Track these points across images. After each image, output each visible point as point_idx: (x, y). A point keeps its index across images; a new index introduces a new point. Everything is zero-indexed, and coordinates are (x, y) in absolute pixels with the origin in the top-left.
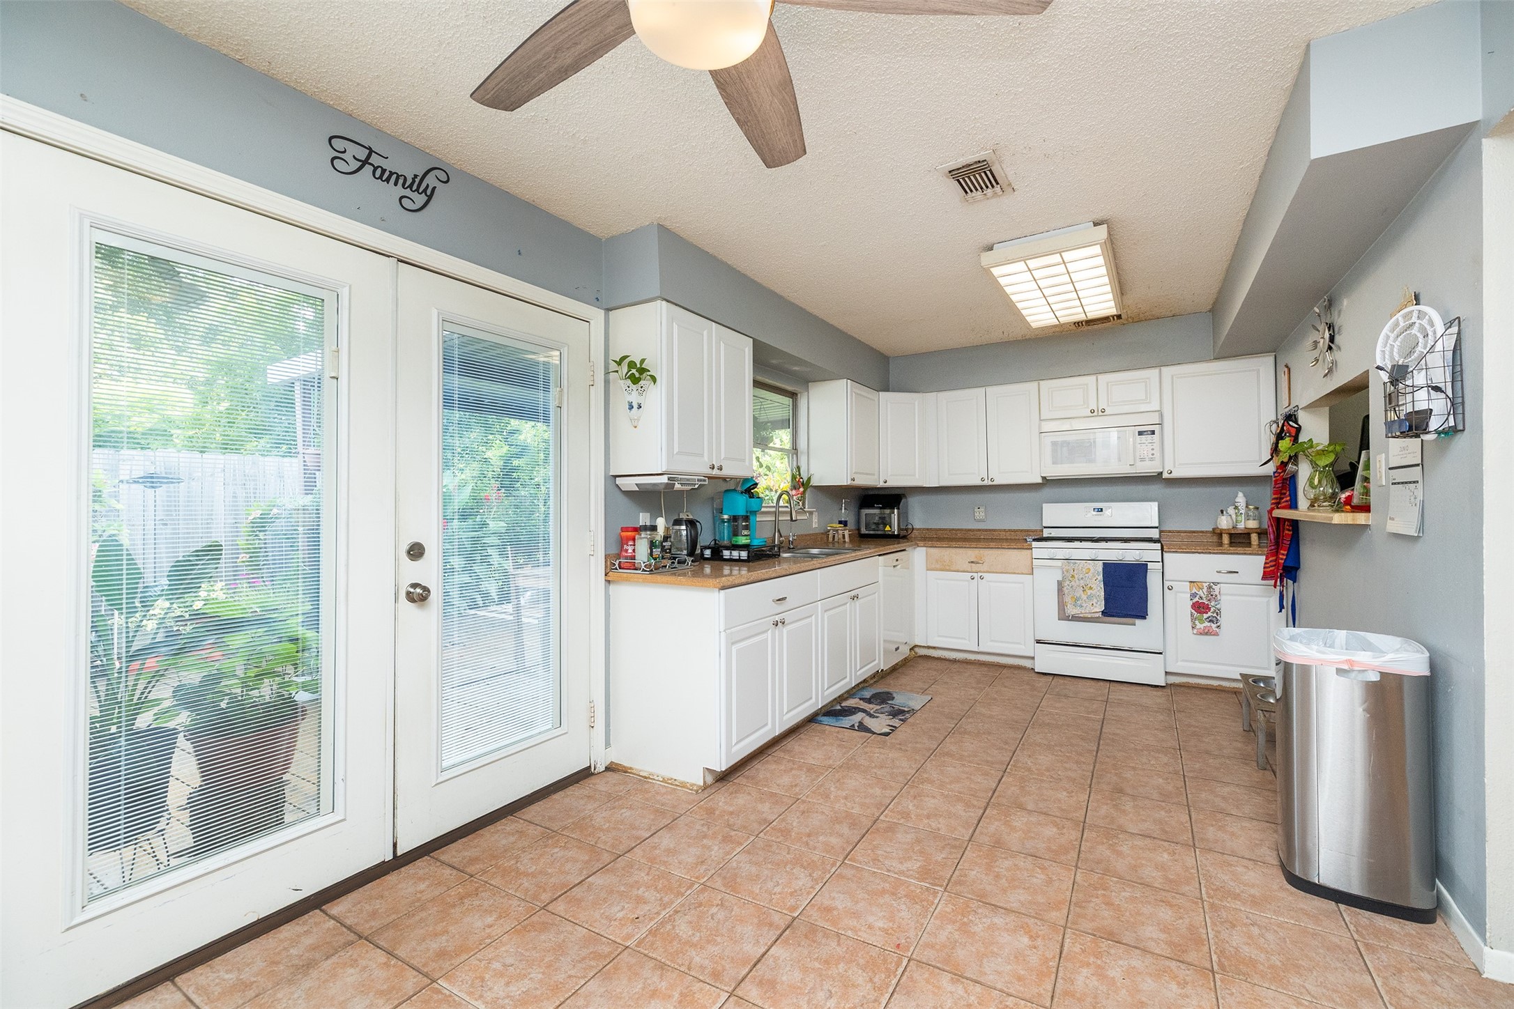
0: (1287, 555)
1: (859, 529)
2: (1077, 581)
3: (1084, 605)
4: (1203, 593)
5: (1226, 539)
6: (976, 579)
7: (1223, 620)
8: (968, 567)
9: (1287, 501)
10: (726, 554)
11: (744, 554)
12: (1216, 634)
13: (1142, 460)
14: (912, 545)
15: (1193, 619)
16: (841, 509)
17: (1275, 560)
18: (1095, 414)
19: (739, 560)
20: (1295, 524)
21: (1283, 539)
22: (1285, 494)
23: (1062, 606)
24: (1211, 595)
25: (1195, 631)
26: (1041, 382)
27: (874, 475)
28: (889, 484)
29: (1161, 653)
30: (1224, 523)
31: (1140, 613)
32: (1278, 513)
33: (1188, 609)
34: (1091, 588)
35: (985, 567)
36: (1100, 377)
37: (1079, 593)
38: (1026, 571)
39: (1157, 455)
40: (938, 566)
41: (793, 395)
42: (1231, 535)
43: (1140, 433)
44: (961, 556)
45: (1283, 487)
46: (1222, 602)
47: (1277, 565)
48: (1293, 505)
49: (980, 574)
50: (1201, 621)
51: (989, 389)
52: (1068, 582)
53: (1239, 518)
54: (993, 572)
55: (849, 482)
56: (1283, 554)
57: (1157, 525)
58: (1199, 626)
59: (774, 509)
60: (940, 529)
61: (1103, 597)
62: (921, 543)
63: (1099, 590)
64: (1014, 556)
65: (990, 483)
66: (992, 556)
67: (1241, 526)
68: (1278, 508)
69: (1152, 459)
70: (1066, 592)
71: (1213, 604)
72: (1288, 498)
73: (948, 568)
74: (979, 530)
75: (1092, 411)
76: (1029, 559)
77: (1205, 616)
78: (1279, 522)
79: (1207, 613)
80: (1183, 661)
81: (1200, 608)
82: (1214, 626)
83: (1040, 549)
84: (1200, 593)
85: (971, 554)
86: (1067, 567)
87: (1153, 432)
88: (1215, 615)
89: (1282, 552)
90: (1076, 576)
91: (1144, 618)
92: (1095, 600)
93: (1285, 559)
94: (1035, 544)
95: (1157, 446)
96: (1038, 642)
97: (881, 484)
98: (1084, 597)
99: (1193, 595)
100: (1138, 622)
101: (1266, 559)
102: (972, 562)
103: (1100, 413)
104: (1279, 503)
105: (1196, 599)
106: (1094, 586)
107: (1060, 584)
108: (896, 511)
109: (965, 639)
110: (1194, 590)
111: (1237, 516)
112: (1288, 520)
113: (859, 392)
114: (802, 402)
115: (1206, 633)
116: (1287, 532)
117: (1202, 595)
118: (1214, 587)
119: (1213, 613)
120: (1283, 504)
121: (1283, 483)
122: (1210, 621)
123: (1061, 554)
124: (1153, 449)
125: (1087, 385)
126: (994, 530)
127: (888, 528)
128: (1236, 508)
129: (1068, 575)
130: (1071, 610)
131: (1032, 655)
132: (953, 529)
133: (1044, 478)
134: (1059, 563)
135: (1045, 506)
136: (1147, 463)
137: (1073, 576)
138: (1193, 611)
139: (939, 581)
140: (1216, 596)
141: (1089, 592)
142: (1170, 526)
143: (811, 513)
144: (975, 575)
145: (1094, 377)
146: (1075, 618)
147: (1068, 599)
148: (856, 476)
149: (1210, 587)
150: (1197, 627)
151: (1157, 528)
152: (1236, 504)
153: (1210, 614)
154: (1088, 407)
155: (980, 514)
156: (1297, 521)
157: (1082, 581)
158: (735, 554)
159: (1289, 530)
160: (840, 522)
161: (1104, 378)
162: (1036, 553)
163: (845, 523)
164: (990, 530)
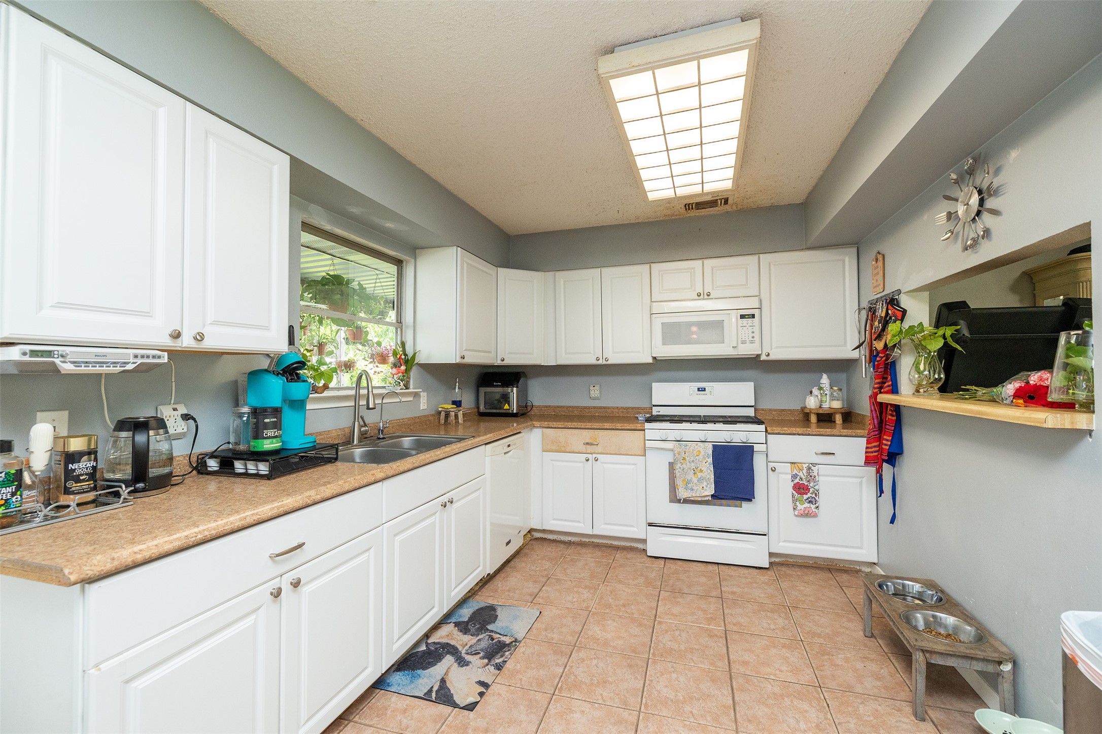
0: (891, 441)
1: (478, 408)
2: (688, 464)
3: (695, 488)
4: (803, 474)
5: (813, 419)
6: (590, 460)
7: (822, 500)
8: (582, 448)
9: (889, 386)
10: (239, 466)
11: (264, 468)
12: (815, 516)
13: (744, 342)
14: (527, 427)
15: (794, 500)
16: (455, 388)
17: (879, 446)
18: (702, 297)
19: (257, 476)
20: (897, 409)
21: (886, 424)
22: (887, 378)
23: (673, 488)
24: (811, 477)
25: (796, 513)
26: (653, 265)
27: (490, 352)
28: (506, 362)
29: (765, 535)
30: (812, 403)
31: (748, 496)
32: (883, 398)
33: (790, 490)
34: (701, 471)
35: (599, 449)
36: (706, 261)
37: (690, 476)
38: (639, 453)
39: (757, 338)
40: (554, 448)
41: (399, 263)
42: (818, 415)
43: (742, 317)
44: (576, 437)
45: (885, 372)
46: (820, 483)
47: (881, 450)
48: (895, 390)
49: (594, 456)
50: (802, 503)
51: (604, 270)
52: (679, 465)
53: (824, 399)
54: (607, 454)
55: (458, 360)
56: (887, 440)
57: (753, 404)
58: (800, 507)
59: (353, 392)
60: (558, 407)
61: (712, 480)
62: (537, 424)
63: (708, 472)
64: (628, 438)
65: (605, 363)
66: (607, 437)
67: (826, 405)
68: (881, 393)
69: (752, 342)
70: (678, 475)
71: (812, 484)
72: (890, 383)
73: (563, 449)
74: (595, 408)
75: (699, 295)
76: (642, 440)
77: (805, 497)
78: (882, 406)
79: (807, 494)
80: (785, 541)
81: (800, 489)
82: (813, 507)
83: (654, 431)
84: (801, 474)
85: (587, 435)
86: (679, 450)
87: (753, 316)
88: (814, 496)
89: (885, 437)
90: (687, 459)
91: (750, 500)
92: (705, 484)
93: (890, 446)
94: (647, 425)
95: (757, 329)
96: (650, 525)
97: (499, 362)
98: (695, 480)
99: (794, 477)
100: (744, 504)
101: (867, 443)
102: (587, 444)
103: (706, 297)
104: (881, 388)
105: (797, 481)
106: (704, 469)
107: (671, 465)
108: (515, 389)
109: (579, 522)
110: (795, 472)
111: (821, 396)
112: (891, 405)
113: (470, 262)
114: (409, 271)
115: (806, 515)
116: (890, 417)
117: (802, 476)
118: (813, 468)
119: (812, 493)
120: (886, 390)
121: (885, 367)
122: (810, 502)
123: (672, 435)
124: (753, 332)
125: (694, 268)
126: (609, 408)
127: (506, 407)
128: (820, 389)
129: (679, 457)
130: (682, 494)
131: (644, 537)
132: (570, 407)
133: (654, 358)
134: (670, 445)
135: (654, 385)
136: (748, 345)
137: (684, 459)
138: (794, 492)
139: (554, 463)
140: (815, 477)
141: (699, 475)
142: (765, 405)
143: (416, 395)
144: (589, 456)
145: (700, 262)
146: (686, 501)
147: (679, 482)
148: (466, 354)
149: (809, 468)
150: (798, 508)
151: (753, 406)
152: (821, 385)
153: (809, 495)
154: (695, 290)
155: (595, 392)
156: (899, 405)
157: (693, 464)
158: (251, 467)
159: (892, 415)
160: (454, 403)
161: (709, 263)
162: (649, 434)
163: (458, 404)
164: (604, 408)
